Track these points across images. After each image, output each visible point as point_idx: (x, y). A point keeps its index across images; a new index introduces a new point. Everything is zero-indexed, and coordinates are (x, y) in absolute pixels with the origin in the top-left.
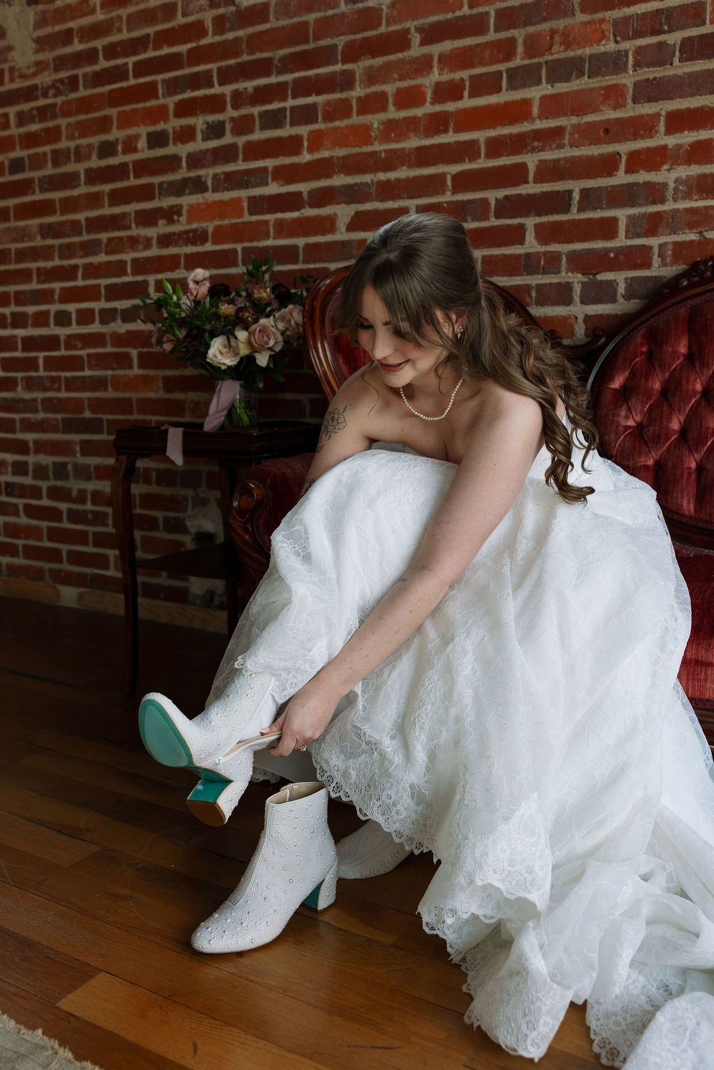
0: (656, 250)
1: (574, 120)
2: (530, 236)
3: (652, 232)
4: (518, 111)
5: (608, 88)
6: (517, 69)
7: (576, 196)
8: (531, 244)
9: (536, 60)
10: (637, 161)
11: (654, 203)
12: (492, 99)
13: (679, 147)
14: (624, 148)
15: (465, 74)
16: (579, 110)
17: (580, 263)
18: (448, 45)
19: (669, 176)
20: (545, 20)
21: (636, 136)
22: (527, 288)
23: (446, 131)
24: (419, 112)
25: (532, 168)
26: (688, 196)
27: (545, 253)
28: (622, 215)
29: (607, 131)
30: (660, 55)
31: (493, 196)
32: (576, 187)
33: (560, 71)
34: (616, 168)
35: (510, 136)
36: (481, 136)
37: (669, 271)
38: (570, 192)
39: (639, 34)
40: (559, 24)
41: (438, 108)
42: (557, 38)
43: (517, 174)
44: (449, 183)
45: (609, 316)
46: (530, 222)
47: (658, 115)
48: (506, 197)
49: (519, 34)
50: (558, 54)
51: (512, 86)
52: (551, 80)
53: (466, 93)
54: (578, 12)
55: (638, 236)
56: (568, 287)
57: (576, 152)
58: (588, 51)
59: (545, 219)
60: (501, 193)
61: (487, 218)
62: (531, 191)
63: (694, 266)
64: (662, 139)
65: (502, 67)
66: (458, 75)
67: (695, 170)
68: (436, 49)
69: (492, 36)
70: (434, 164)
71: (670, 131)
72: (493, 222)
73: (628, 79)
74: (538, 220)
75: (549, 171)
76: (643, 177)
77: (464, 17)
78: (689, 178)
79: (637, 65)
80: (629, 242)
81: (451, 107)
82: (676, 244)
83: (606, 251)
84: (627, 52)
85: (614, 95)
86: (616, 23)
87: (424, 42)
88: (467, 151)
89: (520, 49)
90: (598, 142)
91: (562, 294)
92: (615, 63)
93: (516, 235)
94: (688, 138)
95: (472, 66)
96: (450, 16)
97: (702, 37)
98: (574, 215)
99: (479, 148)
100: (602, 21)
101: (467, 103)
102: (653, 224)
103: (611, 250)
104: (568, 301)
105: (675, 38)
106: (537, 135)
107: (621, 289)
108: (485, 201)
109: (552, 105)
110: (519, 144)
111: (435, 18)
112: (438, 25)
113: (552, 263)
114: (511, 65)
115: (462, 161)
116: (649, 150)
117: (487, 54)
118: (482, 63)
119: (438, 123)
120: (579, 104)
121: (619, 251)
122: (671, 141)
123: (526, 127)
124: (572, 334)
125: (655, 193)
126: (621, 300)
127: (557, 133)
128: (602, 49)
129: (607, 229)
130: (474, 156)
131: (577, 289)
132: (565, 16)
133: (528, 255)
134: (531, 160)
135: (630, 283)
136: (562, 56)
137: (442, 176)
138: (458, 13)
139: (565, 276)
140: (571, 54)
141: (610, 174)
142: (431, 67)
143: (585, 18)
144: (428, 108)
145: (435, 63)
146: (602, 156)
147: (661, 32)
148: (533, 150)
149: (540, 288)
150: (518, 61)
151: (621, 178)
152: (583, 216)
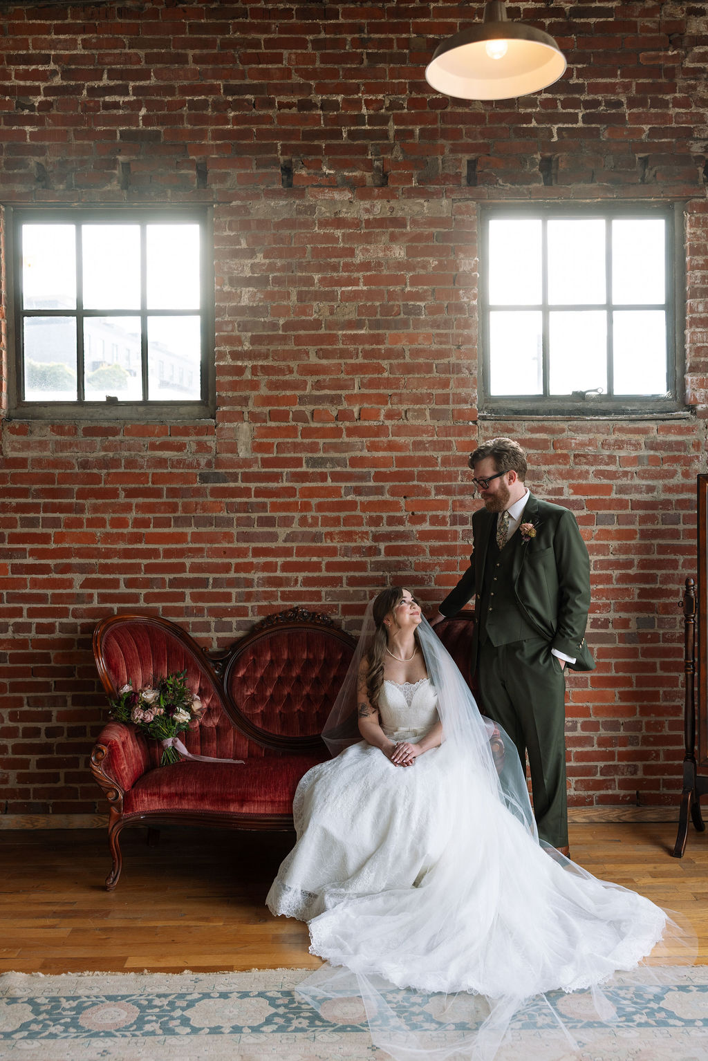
0: (250, 608)
1: (209, 545)
2: (188, 598)
3: (248, 600)
4: (181, 538)
5: (225, 533)
6: (179, 517)
7: (211, 581)
8: (188, 602)
9: (188, 515)
10: (239, 568)
11: (248, 587)
12: (166, 530)
13: (259, 563)
14: (234, 561)
15: (151, 516)
16: (211, 542)
17: (213, 612)
18: (141, 500)
19: (256, 576)
20: (192, 497)
21: (239, 557)
22: (188, 623)
23: (141, 542)
24: (125, 531)
25: (188, 565)
26: (263, 585)
27: (196, 607)
28: (234, 591)
29: (225, 553)
30: (248, 522)
31: (168, 577)
32: (211, 576)
33: (201, 522)
34: (230, 570)
35: (176, 549)
36: (161, 547)
37: (257, 619)
38: (208, 579)
39: (237, 511)
40: (200, 500)
41: (135, 530)
42: (199, 507)
43: (180, 568)
44: (143, 568)
45: (229, 638)
46: (188, 591)
47: (248, 548)
48: (175, 578)
49: (180, 501)
50: (199, 513)
51: (176, 526)
52: (197, 525)
53: (152, 525)
54: (209, 496)
55: (241, 602)
56: (208, 623)
57: (210, 560)
58: (214, 515)
59: (195, 590)
60: (172, 576)
61: (165, 588)
62: (188, 577)
63: (269, 618)
64: (250, 559)
65: (171, 515)
66: (147, 516)
67: (266, 574)
68: (134, 501)
69: (164, 499)
70: (134, 558)
71: (254, 556)
72: (168, 590)
73: (234, 530)
74: (191, 590)
75: (196, 568)
76: (242, 575)
77: (149, 488)
78: (263, 578)
79: (238, 525)
80: (238, 604)
81: (143, 530)
82: (259, 606)
83: (227, 608)
84: (233, 519)
85: (228, 537)
86: (227, 504)
87: (126, 496)
88: (154, 553)
89: (180, 508)
90: (221, 557)
91: (205, 627)
92: (228, 522)
93: (181, 597)
94: (262, 560)
95: (154, 512)
96: (141, 486)
97: (266, 517)
98: (210, 589)
99: (159, 552)
100: (221, 502)
101: (152, 530)
102: (249, 597)
103: (229, 607)
104: (209, 631)
105: (255, 515)
106: (190, 550)
107: (234, 626)
108: (163, 579)
109: (197, 537)
110: (181, 553)
111: (133, 486)
112: (135, 489)
113: (200, 611)
114: (176, 515)
115: (150, 558)
116: (245, 563)
117: (163, 508)
118: (160, 512)
119: (137, 538)
120: (211, 538)
121: (233, 608)
122: (255, 560)
123: (184, 546)
124: (211, 646)
125: (249, 583)
126: (234, 631)
127: (201, 550)
128: (221, 515)
129: (227, 597)
130: (157, 556)
131: (213, 625)
132: (203, 497)
133: (187, 607)
134: (188, 562)
135: (238, 623)
136: (202, 515)
137: (139, 564)
138: (146, 485)
139: (206, 618)
140: (205, 514)
141: (227, 572)
142: (132, 510)
143: (213, 499)
144: (130, 530)
145: (134, 508)
146: (223, 563)
147: (248, 512)
148: (188, 557)
149: (194, 623)
150: (178, 514)
151: (232, 575)
152: (214, 590)
